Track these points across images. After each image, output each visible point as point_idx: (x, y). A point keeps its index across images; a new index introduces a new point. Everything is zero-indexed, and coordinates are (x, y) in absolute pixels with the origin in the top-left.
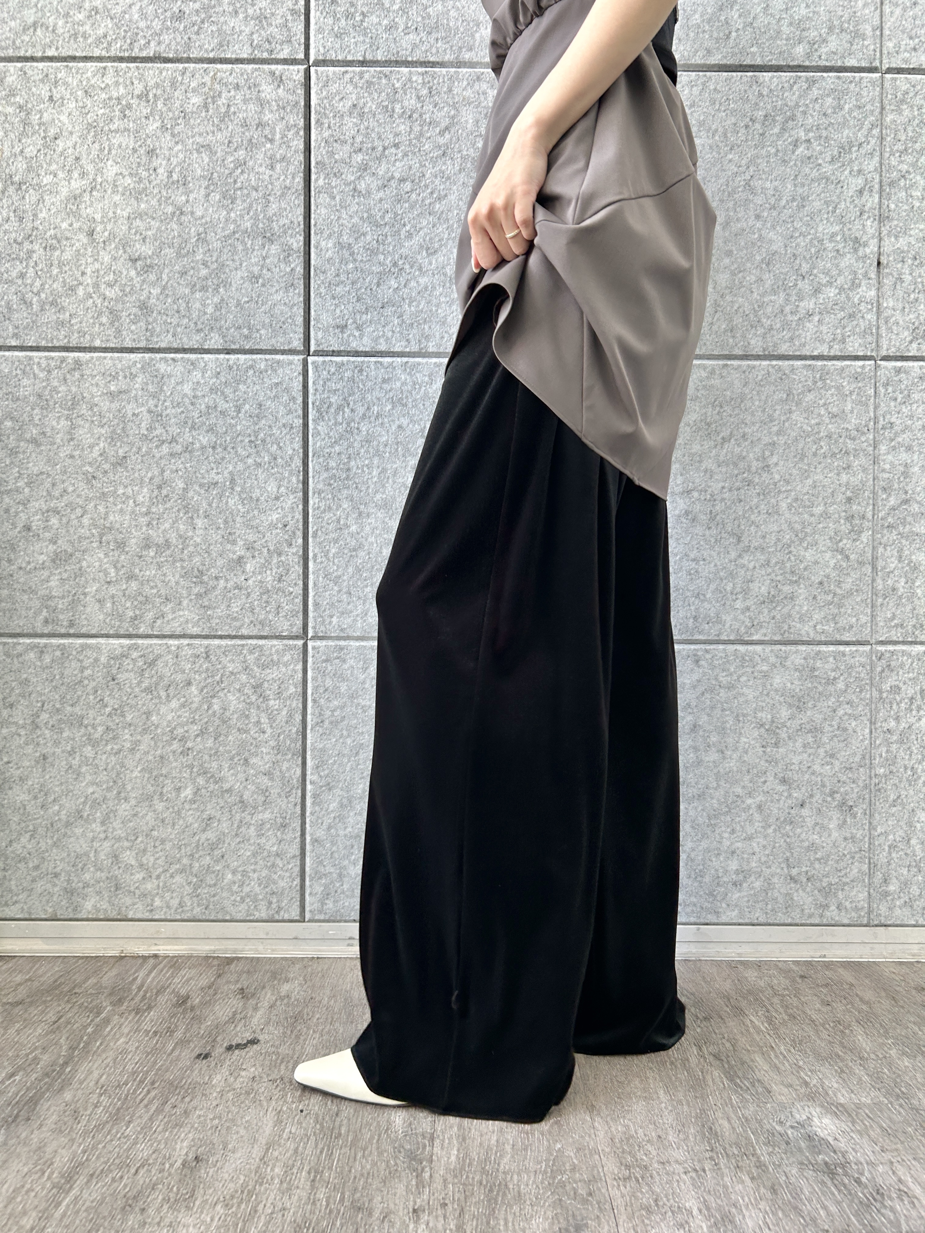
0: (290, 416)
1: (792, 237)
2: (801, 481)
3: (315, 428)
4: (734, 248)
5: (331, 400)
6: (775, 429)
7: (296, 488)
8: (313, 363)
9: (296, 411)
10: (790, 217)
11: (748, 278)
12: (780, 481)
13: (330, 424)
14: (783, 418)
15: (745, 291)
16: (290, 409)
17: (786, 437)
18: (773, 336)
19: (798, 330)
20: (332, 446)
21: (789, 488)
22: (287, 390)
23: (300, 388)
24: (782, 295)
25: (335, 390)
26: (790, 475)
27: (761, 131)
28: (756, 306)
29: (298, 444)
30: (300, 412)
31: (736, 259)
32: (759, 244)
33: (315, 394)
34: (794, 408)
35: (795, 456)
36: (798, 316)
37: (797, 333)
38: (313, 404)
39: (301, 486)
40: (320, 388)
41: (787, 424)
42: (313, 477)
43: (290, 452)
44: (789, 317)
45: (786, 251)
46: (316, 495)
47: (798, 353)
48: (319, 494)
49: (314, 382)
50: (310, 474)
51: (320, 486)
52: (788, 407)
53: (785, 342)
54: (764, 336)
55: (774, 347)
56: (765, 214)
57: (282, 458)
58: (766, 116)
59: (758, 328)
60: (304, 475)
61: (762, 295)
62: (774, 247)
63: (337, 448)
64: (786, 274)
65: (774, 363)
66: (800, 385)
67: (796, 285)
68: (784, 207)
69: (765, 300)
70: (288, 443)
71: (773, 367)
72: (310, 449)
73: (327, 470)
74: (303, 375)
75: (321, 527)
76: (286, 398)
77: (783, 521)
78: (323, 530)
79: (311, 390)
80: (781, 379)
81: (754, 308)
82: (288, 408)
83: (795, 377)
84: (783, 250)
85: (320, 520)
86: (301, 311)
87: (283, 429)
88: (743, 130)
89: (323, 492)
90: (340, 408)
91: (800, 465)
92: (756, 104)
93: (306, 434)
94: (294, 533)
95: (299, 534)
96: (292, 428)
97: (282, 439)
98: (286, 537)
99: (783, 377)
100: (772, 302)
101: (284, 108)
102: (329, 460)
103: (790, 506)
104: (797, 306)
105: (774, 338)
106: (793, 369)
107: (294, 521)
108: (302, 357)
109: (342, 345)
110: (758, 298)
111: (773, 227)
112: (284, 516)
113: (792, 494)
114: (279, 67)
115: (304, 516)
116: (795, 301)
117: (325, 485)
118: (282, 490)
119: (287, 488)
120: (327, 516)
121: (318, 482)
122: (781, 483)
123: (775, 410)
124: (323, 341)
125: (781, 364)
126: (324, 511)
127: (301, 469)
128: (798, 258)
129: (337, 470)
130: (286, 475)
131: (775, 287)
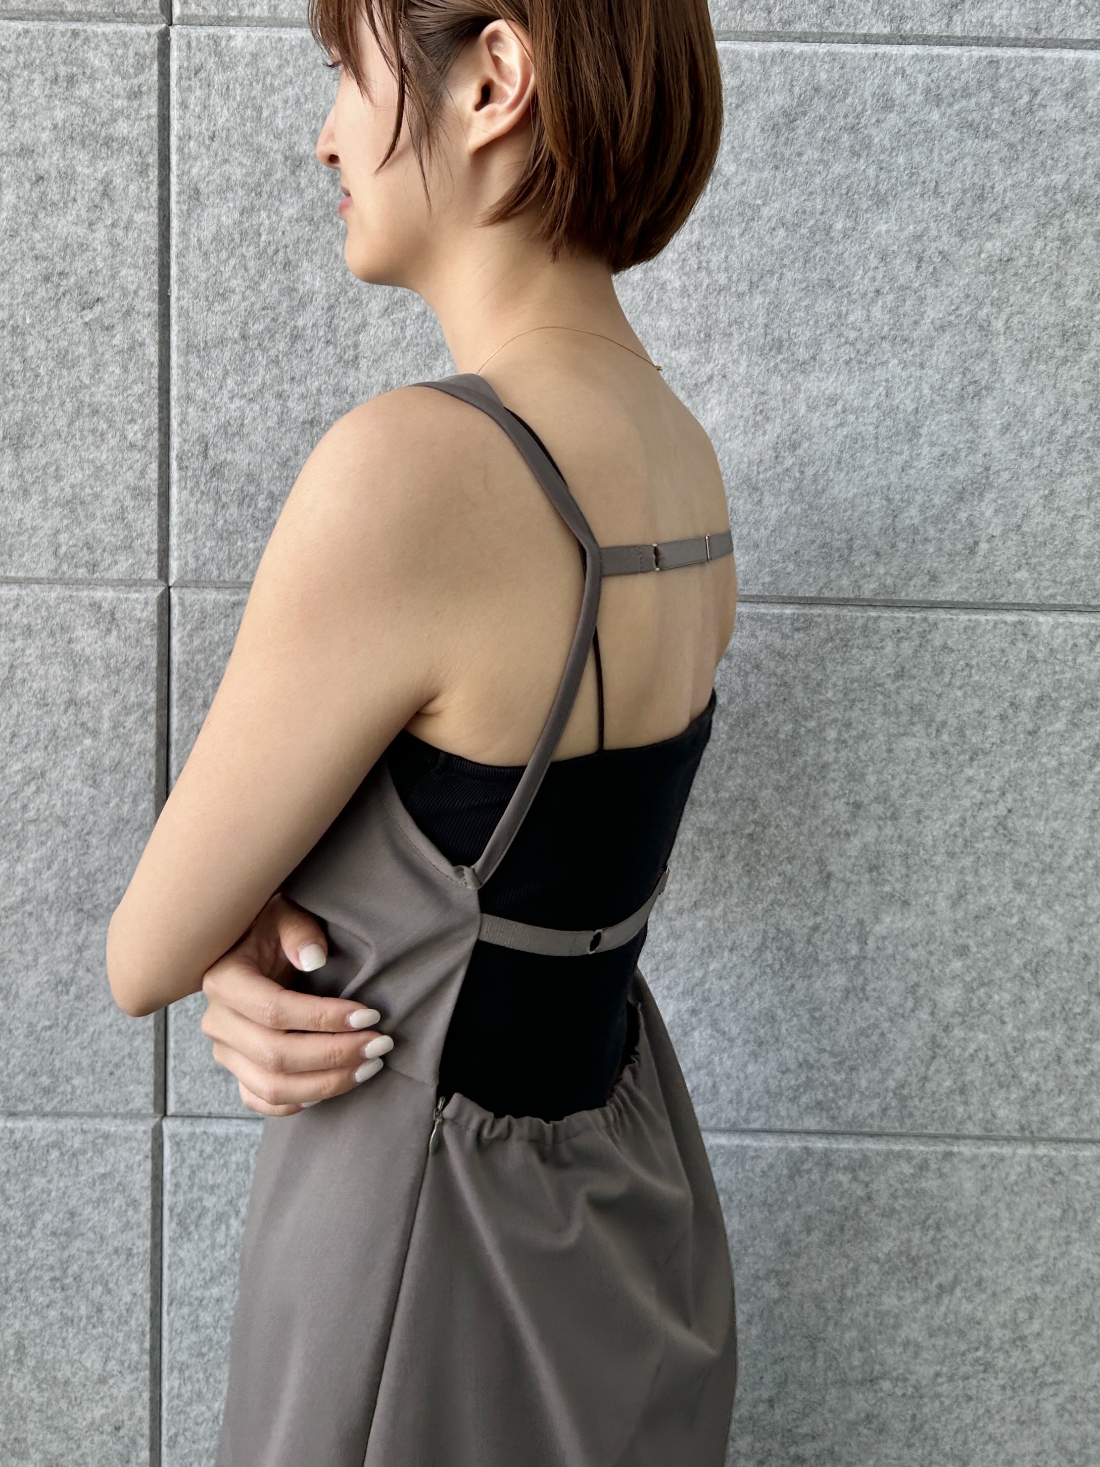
0: (131, 1234)
2: (1084, 1366)
3: (174, 1254)
4: (971, 943)
5: (205, 1203)
6: (1038, 1272)
7: (137, 1363)
9: (139, 1225)
10: (1080, 887)
12: (1044, 1365)
13: (203, 1246)
16: (128, 1223)
19: (1087, 1094)
21: (1060, 1377)
22: (122, 1188)
23: (147, 1182)
25: (212, 1187)
27: (1030, 727)
30: (147, 1227)
31: (975, 961)
32: (1020, 935)
33: (175, 1193)
36: (1090, 1067)
38: (171, 1210)
39: (146, 1359)
40: (185, 1183)
41: (1060, 1264)
42: (170, 1341)
43: (128, 1298)
45: (1071, 949)
46: (176, 1373)
48: (181, 1371)
50: (165, 1333)
51: (183, 1357)
52: (1064, 1234)
57: (112, 1309)
60: (152, 1338)
62: (1049, 942)
63: (215, 1291)
70: (122, 1282)
72: (166, 1291)
73: (196, 1328)
74: (153, 1158)
75: (185, 1430)
76: (119, 1201)
78: (188, 1434)
79: (168, 1186)
81: (1006, 1053)
82: (124, 1219)
83: (1078, 1178)
86: (150, 1046)
89: (188, 1367)
90: (221, 1218)
93: (157, 1263)
94: (134, 1442)
95: (144, 1442)
98: (120, 1448)
101: (118, 672)
102: (200, 1310)
104: (1089, 1051)
105: (1043, 1109)
107: (135, 1421)
108: (151, 1123)
109: (226, 1104)
110: (1015, 1033)
112: (116, 1411)
113: (1066, 1388)
114: (110, 594)
115: (152, 1410)
117: (191, 1355)
118: (112, 1365)
119: (122, 1363)
120: (196, 1410)
121: (180, 1349)
122: (1047, 1369)
123: (1040, 1238)
124: (191, 1096)
126: (190, 1403)
127: (148, 1329)
128: (1094, 963)
129: (215, 1328)
130: (120, 1340)
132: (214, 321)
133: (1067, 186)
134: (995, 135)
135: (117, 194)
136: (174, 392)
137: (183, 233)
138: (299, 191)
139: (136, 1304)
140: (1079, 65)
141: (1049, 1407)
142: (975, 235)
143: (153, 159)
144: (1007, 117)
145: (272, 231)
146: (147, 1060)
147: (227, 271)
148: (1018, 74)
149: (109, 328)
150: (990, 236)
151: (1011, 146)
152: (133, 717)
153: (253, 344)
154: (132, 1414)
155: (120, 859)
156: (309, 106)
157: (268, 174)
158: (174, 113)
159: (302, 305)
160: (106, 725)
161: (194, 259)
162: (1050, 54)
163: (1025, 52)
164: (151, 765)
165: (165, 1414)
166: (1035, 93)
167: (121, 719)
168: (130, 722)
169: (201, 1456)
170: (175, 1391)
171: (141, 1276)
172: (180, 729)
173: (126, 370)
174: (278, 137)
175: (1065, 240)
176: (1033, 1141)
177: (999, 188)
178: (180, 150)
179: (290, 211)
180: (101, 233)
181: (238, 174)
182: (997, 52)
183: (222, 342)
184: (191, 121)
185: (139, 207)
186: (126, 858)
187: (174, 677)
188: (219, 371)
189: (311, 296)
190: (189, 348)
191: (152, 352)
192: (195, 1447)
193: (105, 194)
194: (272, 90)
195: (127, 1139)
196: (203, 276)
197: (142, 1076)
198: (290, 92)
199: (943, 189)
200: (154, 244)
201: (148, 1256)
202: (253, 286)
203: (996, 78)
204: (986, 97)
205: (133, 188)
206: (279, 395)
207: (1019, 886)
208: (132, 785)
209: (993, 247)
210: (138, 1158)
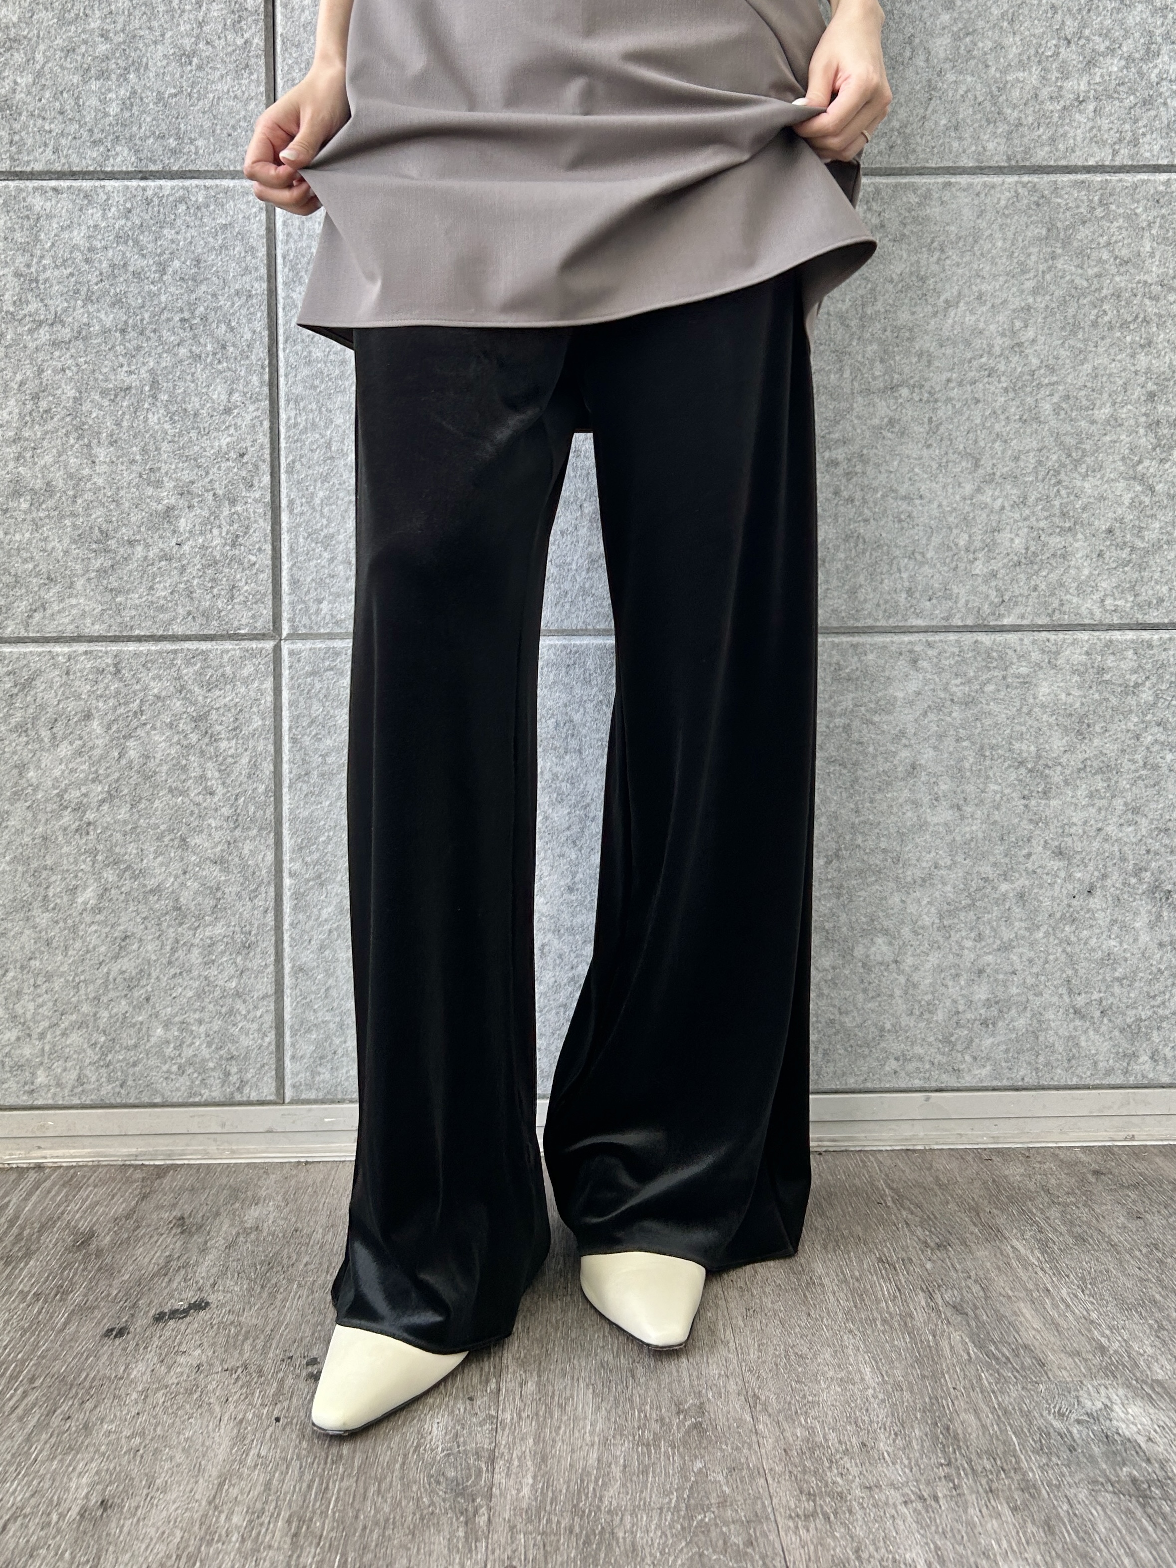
0: (247, 278)
2: (1074, 367)
3: (288, 297)
6: (1029, 285)
7: (258, 394)
9: (256, 269)
11: (980, 45)
12: (1040, 368)
14: (1041, 267)
15: (977, 65)
16: (246, 268)
17: (1048, 297)
18: (1023, 136)
19: (1062, 125)
21: (1055, 379)
22: (242, 236)
23: (263, 232)
24: (1035, 70)
26: (1056, 357)
28: (994, 89)
29: (260, 324)
30: (263, 271)
31: (961, 13)
33: (287, 242)
34: (1059, 251)
35: (1063, 328)
36: (1062, 103)
37: (1061, 131)
38: (284, 257)
39: (266, 390)
41: (1048, 277)
42: (286, 375)
43: (248, 336)
44: (1048, 106)
46: (292, 405)
47: (1063, 163)
48: (296, 402)
50: (282, 371)
51: (299, 390)
52: (1049, 250)
53: (1042, 145)
54: (1008, 136)
55: (1025, 153)
57: (234, 345)
59: (999, 124)
60: (271, 373)
61: (1004, 71)
64: (1041, 37)
65: (1026, 178)
66: (1068, 214)
67: (1057, 54)
69: (1009, 78)
70: (243, 320)
71: (1024, 185)
72: (281, 331)
73: (309, 363)
75: (301, 456)
76: (239, 248)
77: (1046, 433)
78: (304, 460)
79: (280, 236)
80: (1038, 205)
81: (991, 92)
82: (244, 265)
83: (1059, 200)
85: (299, 445)
87: (236, 299)
89: (302, 399)
91: (1071, 342)
94: (256, 467)
95: (265, 467)
96: (250, 296)
97: (233, 314)
98: (244, 473)
99: (1041, 201)
100: (1018, 81)
103: (1057, 409)
104: (1061, 88)
105: (1026, 140)
106: (1056, 189)
107: (257, 447)
110: (998, 75)
112: (242, 439)
113: (1061, 388)
115: (271, 439)
116: (1057, 78)
117: (305, 387)
118: (236, 397)
119: (245, 394)
120: (310, 438)
121: (294, 383)
122: (1042, 371)
123: (1029, 255)
125: (1036, 180)
126: (305, 431)
127: (267, 362)
129: (325, 363)
130: (242, 373)
131: (1025, 57)
139: (255, 340)
141: (1047, 406)
154: (254, 441)
165: (283, 444)
169: (316, 480)
170: (292, 421)
171: (259, 314)
176: (1019, 170)
192: (310, 472)
201: (265, 297)
210: (254, 210)
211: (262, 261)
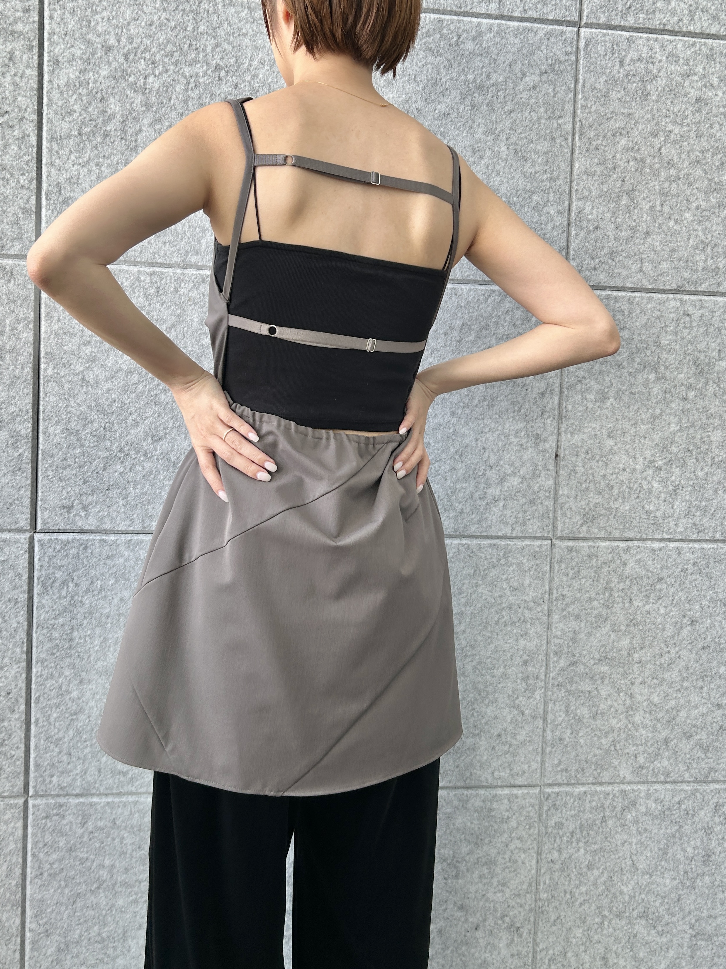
0: (16, 591)
1: (482, 432)
2: (485, 646)
3: (39, 602)
4: (431, 441)
5: (56, 575)
6: (463, 600)
7: (20, 658)
8: (39, 541)
9: (21, 587)
10: (481, 415)
11: (443, 468)
12: (466, 646)
13: (55, 597)
14: (470, 591)
15: (441, 479)
16: (15, 586)
17: (472, 608)
18: (463, 519)
19: (485, 514)
20: (56, 618)
21: (474, 652)
22: (12, 567)
23: (26, 564)
24: (473, 483)
25: (60, 567)
26: (475, 641)
27: (458, 338)
28: (449, 492)
29: (22, 617)
30: (25, 587)
31: (433, 450)
32: (453, 437)
33: (40, 570)
34: (480, 582)
35: (480, 625)
36: (486, 501)
37: (484, 516)
38: (38, 579)
39: (24, 656)
40: (46, 565)
41: (473, 596)
42: (37, 647)
43: (15, 625)
44: (479, 502)
45: (477, 444)
46: (39, 664)
47: (485, 534)
48: (42, 663)
49: (39, 559)
50: (34, 644)
51: (43, 656)
52: (475, 581)
53: (474, 524)
54: (456, 518)
55: (465, 528)
56: (460, 411)
57: (6, 630)
58: (463, 325)
59: (451, 511)
60: (27, 646)
61: (455, 483)
62: (467, 441)
63: (61, 620)
64: (476, 465)
65: (464, 541)
66: (486, 562)
67: (484, 474)
68: (476, 406)
69: (458, 486)
70: (12, 616)
71: (463, 545)
72: (35, 621)
73: (51, 640)
74: (29, 552)
75: (44, 694)
76: (11, 574)
77: (468, 682)
78: (45, 696)
79: (37, 567)
80: (470, 557)
81: (448, 494)
82: (14, 584)
83: (482, 555)
84: (473, 444)
85: (43, 687)
86: (29, 493)
87: (8, 603)
88: (442, 337)
89: (46, 661)
90: (64, 583)
91: (484, 633)
92: (455, 314)
93: (31, 607)
94: (17, 700)
95: (22, 701)
96: (17, 602)
97: (7, 612)
98: (9, 704)
99: (472, 555)
100: (463, 488)
101: (14, 301)
102: (52, 631)
103: (475, 668)
104: (485, 493)
105: (465, 521)
106: (480, 548)
107: (17, 689)
108: (28, 535)
109: (68, 524)
110: (452, 485)
111: (466, 423)
112: (9, 684)
113: (477, 658)
114: (10, 262)
115: (27, 684)
116: (484, 488)
117: (48, 654)
118: (6, 660)
119: (12, 658)
120: (49, 683)
121: (41, 652)
122: (468, 648)
123: (464, 584)
124: (49, 520)
125: (469, 543)
126: (47, 679)
127: (25, 640)
128: (487, 451)
129: (60, 640)
130: (11, 647)
131: (467, 475)
132: (65, 125)
133: (474, 81)
134: (441, 55)
135: (17, 60)
136: (44, 161)
137: (50, 81)
138: (109, 63)
139: (19, 628)
140: (479, 25)
141: (469, 667)
142: (433, 101)
143: (35, 43)
144: (447, 47)
145: (95, 82)
146: (27, 501)
147: (72, 101)
148: (452, 27)
149: (12, 127)
150: (440, 103)
151: (449, 60)
152: (22, 325)
153: (84, 138)
154: (16, 685)
155: (14, 398)
156: (114, 21)
157: (93, 54)
158: (46, 21)
159: (110, 119)
160: (8, 329)
161: (55, 94)
162: (465, 19)
163: (455, 18)
164: (31, 350)
165: (33, 686)
166: (459, 36)
167: (16, 325)
168: (20, 327)
169: (52, 707)
170: (39, 674)
171: (22, 613)
172: (46, 332)
173: (20, 148)
174: (99, 36)
175: (473, 106)
176: (461, 537)
177: (443, 80)
178: (49, 40)
179: (104, 72)
180: (8, 79)
181: (78, 53)
182: (442, 16)
183: (69, 136)
184: (54, 26)
185: (28, 66)
186: (17, 396)
187: (43, 306)
188: (68, 151)
189: (114, 115)
190: (52, 139)
191: (34, 140)
192: (49, 702)
193: (10, 59)
194: (96, 13)
195: (16, 542)
196: (60, 103)
197: (24, 510)
198: (105, 14)
199: (418, 79)
200: (36, 86)
201: (26, 603)
202: (85, 109)
203: (442, 28)
204: (437, 36)
205: (25, 57)
206: (97, 164)
207: (453, 414)
208: (21, 359)
209: (441, 107)
210: (21, 552)
211: (25, 582)
